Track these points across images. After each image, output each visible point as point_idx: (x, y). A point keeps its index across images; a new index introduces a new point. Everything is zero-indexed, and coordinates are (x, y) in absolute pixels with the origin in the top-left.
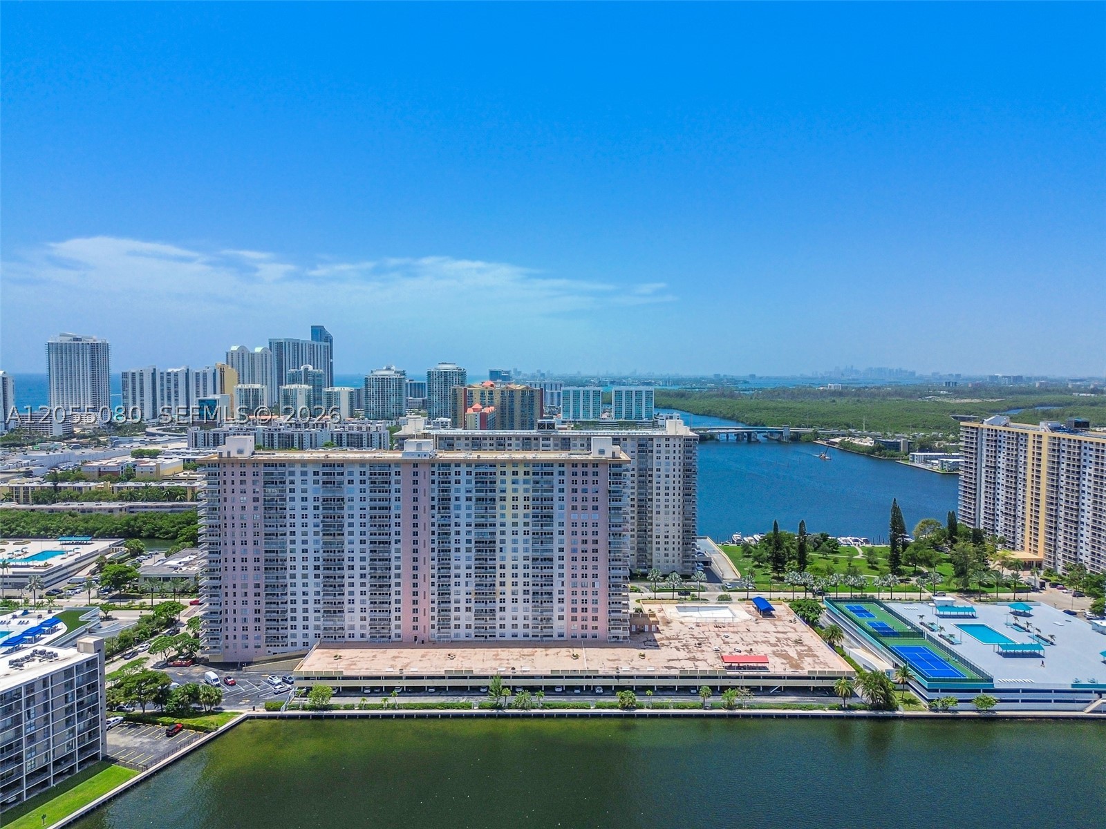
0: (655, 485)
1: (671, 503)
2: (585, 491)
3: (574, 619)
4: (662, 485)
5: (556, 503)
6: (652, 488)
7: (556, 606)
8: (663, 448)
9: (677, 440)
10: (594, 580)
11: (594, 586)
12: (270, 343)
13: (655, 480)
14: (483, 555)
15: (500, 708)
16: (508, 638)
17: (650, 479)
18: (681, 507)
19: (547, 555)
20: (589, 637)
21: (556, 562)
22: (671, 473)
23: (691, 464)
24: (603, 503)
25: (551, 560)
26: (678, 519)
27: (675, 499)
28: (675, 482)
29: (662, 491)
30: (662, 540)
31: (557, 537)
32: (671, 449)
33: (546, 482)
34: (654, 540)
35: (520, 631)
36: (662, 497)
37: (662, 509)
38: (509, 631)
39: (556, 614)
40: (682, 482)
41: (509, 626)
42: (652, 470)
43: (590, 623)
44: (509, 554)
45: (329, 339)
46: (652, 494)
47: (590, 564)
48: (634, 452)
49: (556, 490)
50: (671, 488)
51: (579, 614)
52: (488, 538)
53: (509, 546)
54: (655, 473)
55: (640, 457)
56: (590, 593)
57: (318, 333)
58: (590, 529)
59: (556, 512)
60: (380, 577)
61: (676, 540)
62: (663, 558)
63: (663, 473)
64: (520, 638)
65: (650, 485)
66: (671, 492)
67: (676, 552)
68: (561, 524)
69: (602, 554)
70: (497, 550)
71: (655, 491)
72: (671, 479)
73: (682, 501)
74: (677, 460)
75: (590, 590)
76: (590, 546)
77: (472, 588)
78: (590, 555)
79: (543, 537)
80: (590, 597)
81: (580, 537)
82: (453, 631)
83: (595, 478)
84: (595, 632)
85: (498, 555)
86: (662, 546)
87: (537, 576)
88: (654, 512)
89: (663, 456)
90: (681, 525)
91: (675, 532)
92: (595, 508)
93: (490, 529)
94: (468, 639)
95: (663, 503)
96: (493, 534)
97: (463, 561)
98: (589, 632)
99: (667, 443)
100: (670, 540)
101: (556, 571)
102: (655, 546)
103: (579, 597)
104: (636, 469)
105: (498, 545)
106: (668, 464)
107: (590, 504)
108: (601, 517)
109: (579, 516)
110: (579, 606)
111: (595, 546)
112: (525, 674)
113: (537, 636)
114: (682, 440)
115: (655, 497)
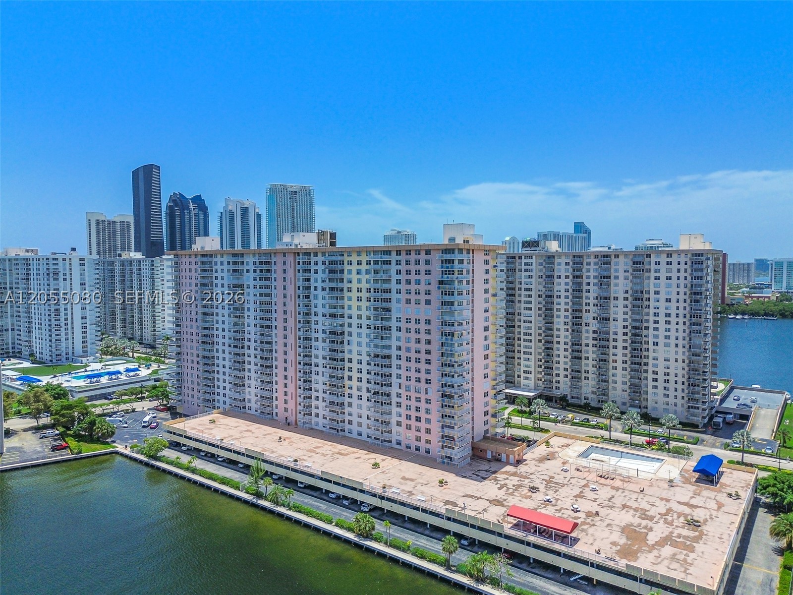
0: (652, 311)
1: (673, 334)
2: (418, 282)
3: (409, 427)
4: (662, 312)
5: (394, 296)
6: (648, 314)
7: (394, 409)
8: (663, 267)
9: (683, 255)
10: (427, 386)
11: (426, 393)
12: (538, 235)
13: (652, 304)
14: (335, 346)
15: (259, 495)
16: (355, 435)
17: (646, 303)
18: (687, 339)
19: (386, 352)
20: (423, 450)
21: (394, 362)
22: (674, 297)
23: (701, 286)
24: (436, 296)
25: (389, 357)
26: (682, 354)
27: (679, 330)
28: (679, 308)
29: (662, 319)
30: (661, 377)
31: (394, 333)
32: (675, 267)
33: (385, 272)
34: (651, 376)
35: (365, 431)
36: (662, 326)
37: (661, 340)
38: (355, 428)
39: (394, 419)
40: (688, 309)
41: (355, 423)
42: (648, 292)
43: (424, 436)
44: (354, 348)
45: (588, 232)
46: (648, 321)
47: (423, 366)
48: (628, 271)
49: (394, 281)
50: (673, 315)
51: (413, 423)
52: (338, 329)
53: (354, 339)
54: (652, 296)
55: (635, 277)
56: (423, 400)
57: (580, 227)
58: (423, 327)
59: (394, 305)
60: (266, 358)
61: (680, 379)
62: (661, 399)
63: (662, 297)
64: (364, 437)
65: (646, 310)
66: (673, 319)
67: (680, 394)
68: (399, 320)
69: (435, 356)
70: (346, 342)
71: (652, 318)
72: (674, 304)
73: (688, 331)
74: (682, 282)
75: (423, 397)
76: (423, 347)
77: (326, 379)
78: (423, 356)
79: (381, 331)
80: (423, 405)
81: (413, 336)
82: (314, 419)
83: (428, 267)
84: (428, 446)
85: (346, 348)
86: (661, 384)
87: (378, 374)
88: (651, 343)
89: (663, 275)
90: (687, 361)
91: (679, 370)
92: (428, 302)
93: (340, 321)
94: (324, 429)
95: (662, 333)
96: (342, 325)
97: (320, 350)
98: (423, 445)
99: (669, 259)
100: (672, 378)
101: (394, 371)
102: (651, 383)
103: (413, 404)
104: (630, 292)
105: (346, 338)
106: (669, 286)
107: (423, 297)
108: (432, 312)
109: (412, 311)
110: (413, 414)
111: (428, 347)
112: (306, 469)
113: (378, 439)
114: (689, 256)
115: (652, 325)
